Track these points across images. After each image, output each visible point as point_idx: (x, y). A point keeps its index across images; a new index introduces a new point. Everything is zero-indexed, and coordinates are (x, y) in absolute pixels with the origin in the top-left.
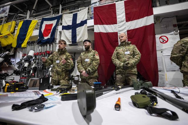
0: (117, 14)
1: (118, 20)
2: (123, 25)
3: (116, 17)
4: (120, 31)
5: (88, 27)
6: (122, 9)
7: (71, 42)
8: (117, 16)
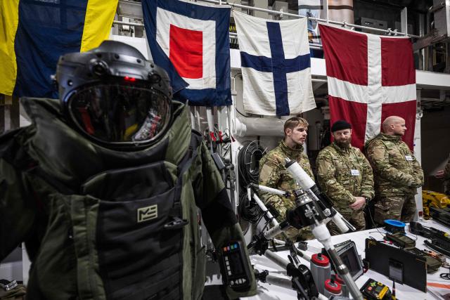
0: (369, 64)
1: (369, 77)
2: (377, 91)
3: (367, 70)
4: (372, 103)
5: (313, 77)
6: (377, 55)
7: (274, 110)
8: (369, 68)
